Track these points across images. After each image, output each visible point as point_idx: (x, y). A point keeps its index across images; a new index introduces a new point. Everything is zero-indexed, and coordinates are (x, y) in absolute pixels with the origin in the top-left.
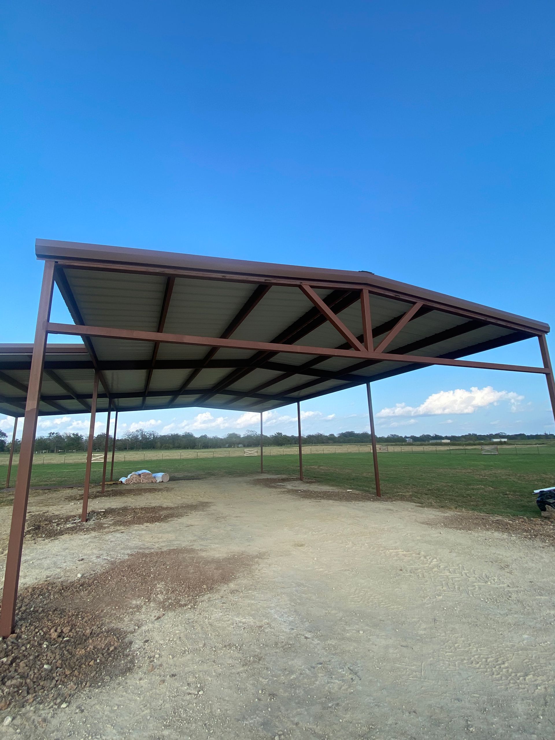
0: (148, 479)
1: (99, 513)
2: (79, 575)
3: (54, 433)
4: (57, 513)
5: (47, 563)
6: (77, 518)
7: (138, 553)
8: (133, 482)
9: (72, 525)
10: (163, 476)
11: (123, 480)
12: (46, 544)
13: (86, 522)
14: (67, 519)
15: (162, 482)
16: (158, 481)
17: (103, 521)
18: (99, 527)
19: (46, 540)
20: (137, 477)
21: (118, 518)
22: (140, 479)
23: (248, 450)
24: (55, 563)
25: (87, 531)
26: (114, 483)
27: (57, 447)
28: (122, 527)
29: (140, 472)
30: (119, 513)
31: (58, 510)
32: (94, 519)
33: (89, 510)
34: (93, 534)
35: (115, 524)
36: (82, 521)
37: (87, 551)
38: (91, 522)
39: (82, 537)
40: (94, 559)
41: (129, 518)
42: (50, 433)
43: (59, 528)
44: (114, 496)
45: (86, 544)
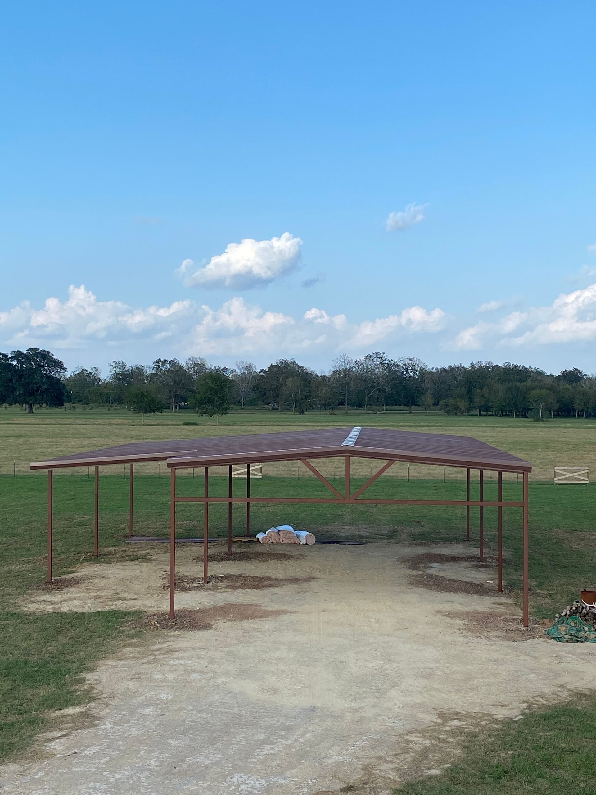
0: (290, 538)
1: (217, 578)
2: (198, 608)
3: (166, 361)
4: (186, 574)
5: (183, 603)
6: (201, 580)
7: (229, 603)
8: (271, 541)
9: (197, 585)
10: (307, 536)
11: (260, 536)
12: (181, 595)
13: (207, 583)
14: (194, 580)
15: (307, 544)
16: (301, 543)
17: (219, 584)
18: (215, 588)
19: (181, 593)
20: (276, 535)
21: (230, 583)
22: (279, 537)
23: (564, 470)
24: (187, 603)
25: (207, 590)
26: (249, 541)
27: (176, 396)
28: (230, 590)
29: (280, 528)
30: (233, 579)
31: (187, 571)
32: (213, 582)
33: (209, 575)
34: (210, 592)
35: (228, 587)
36: (204, 583)
37: (204, 600)
38: (211, 584)
39: (202, 593)
40: (206, 603)
41: (239, 584)
42: (158, 362)
43: (188, 586)
44: (240, 560)
45: (204, 597)
